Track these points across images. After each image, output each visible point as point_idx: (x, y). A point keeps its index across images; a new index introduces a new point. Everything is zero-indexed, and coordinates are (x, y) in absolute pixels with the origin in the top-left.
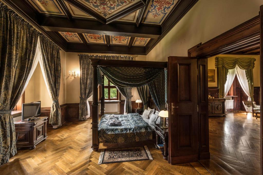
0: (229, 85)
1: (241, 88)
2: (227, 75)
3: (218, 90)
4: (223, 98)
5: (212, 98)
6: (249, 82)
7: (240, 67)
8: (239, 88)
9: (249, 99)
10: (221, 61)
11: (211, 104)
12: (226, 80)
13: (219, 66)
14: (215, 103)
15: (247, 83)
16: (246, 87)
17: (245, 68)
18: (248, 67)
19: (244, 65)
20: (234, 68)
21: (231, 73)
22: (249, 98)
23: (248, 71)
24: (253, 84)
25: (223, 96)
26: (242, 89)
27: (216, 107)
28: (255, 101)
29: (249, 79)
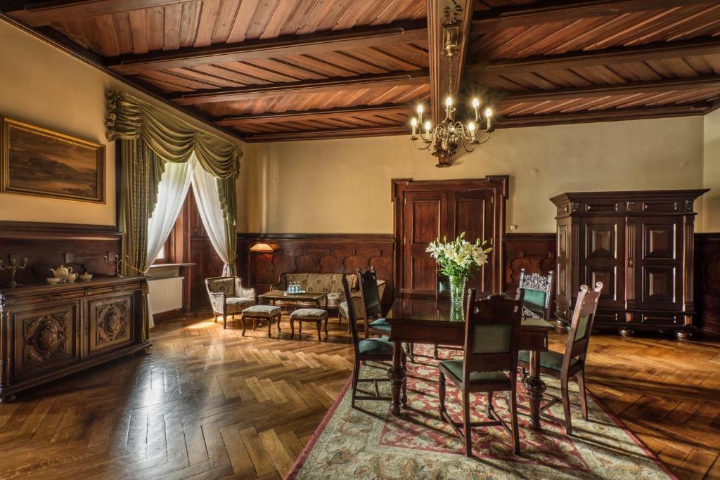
0: (165, 222)
1: (206, 237)
2: (160, 183)
3: (120, 242)
4: (139, 274)
5: (78, 280)
6: (227, 219)
7: (204, 163)
8: (201, 237)
9: (226, 271)
10: (134, 115)
11: (69, 316)
12: (156, 202)
13: (126, 137)
14: (93, 306)
15: (222, 219)
16: (220, 231)
17: (217, 169)
18: (224, 169)
19: (215, 160)
20: (185, 160)
21: (175, 179)
22: (225, 266)
23: (223, 181)
24: (234, 224)
25: (142, 264)
26: (210, 241)
27: (100, 320)
28: (239, 276)
29: (226, 207)
